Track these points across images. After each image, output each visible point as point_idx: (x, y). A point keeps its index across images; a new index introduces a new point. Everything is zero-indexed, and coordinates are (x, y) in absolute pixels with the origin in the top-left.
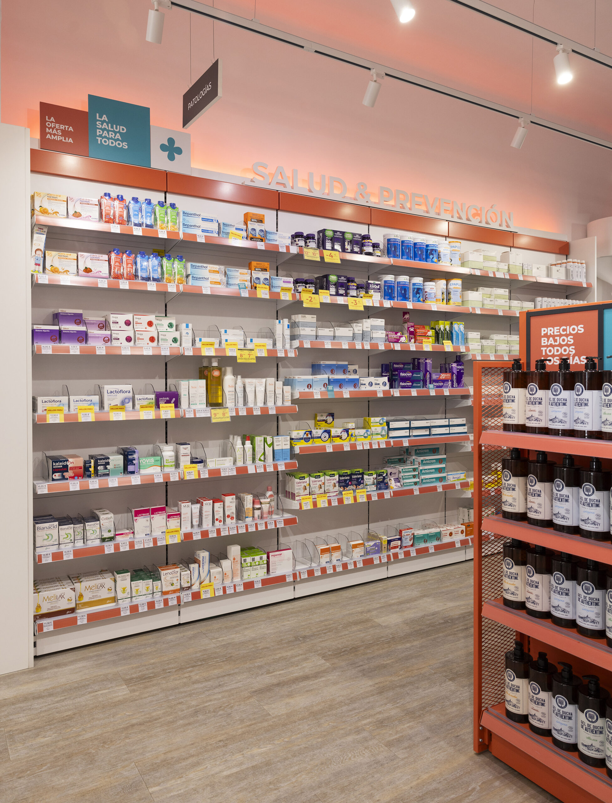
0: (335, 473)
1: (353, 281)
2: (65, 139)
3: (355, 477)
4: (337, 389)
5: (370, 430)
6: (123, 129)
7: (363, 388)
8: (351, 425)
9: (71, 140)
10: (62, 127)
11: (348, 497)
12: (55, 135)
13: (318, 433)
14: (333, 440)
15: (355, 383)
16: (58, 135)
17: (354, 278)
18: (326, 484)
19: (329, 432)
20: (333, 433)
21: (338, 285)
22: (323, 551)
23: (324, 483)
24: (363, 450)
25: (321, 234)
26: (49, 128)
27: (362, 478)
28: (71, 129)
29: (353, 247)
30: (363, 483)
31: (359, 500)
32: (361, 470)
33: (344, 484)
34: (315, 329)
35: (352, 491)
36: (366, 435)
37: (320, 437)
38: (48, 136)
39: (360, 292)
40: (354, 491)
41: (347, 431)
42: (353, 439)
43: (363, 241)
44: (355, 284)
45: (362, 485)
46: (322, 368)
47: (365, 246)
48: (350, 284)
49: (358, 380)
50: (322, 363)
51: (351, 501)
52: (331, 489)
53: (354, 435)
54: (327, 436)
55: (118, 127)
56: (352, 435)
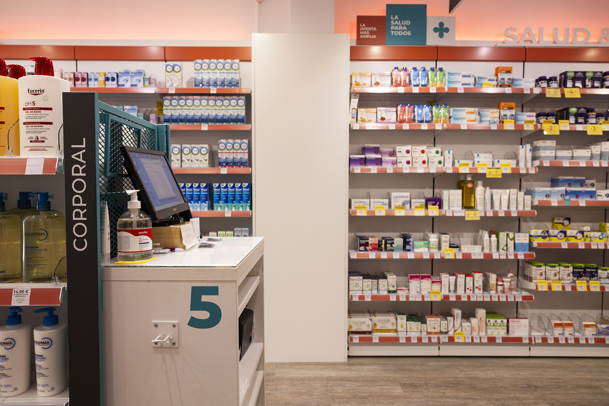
0: (570, 265)
1: (592, 111)
2: (371, 36)
3: (589, 270)
4: (573, 199)
5: (605, 233)
6: (408, 22)
7: (599, 199)
8: (587, 228)
9: (375, 36)
10: (370, 29)
11: (582, 285)
12: (365, 35)
13: (555, 233)
14: (568, 239)
15: (592, 194)
16: (367, 35)
17: (594, 109)
18: (561, 273)
19: (565, 233)
20: (568, 234)
21: (577, 115)
22: (556, 325)
23: (559, 272)
24: (598, 250)
25: (563, 76)
26: (362, 31)
27: (597, 272)
28: (375, 29)
29: (593, 83)
30: (597, 276)
31: (592, 289)
32: (595, 266)
33: (578, 275)
34: (554, 151)
35: (585, 282)
36: (601, 237)
37: (556, 236)
38: (361, 36)
39: (599, 119)
40: (588, 282)
41: (582, 232)
42: (588, 240)
43: (605, 77)
44: (595, 114)
45: (595, 278)
46: (560, 182)
47: (606, 81)
48: (589, 114)
49: (595, 192)
50: (560, 178)
51: (585, 289)
52: (566, 277)
53: (589, 236)
54: (563, 235)
55: (405, 22)
56: (587, 236)
